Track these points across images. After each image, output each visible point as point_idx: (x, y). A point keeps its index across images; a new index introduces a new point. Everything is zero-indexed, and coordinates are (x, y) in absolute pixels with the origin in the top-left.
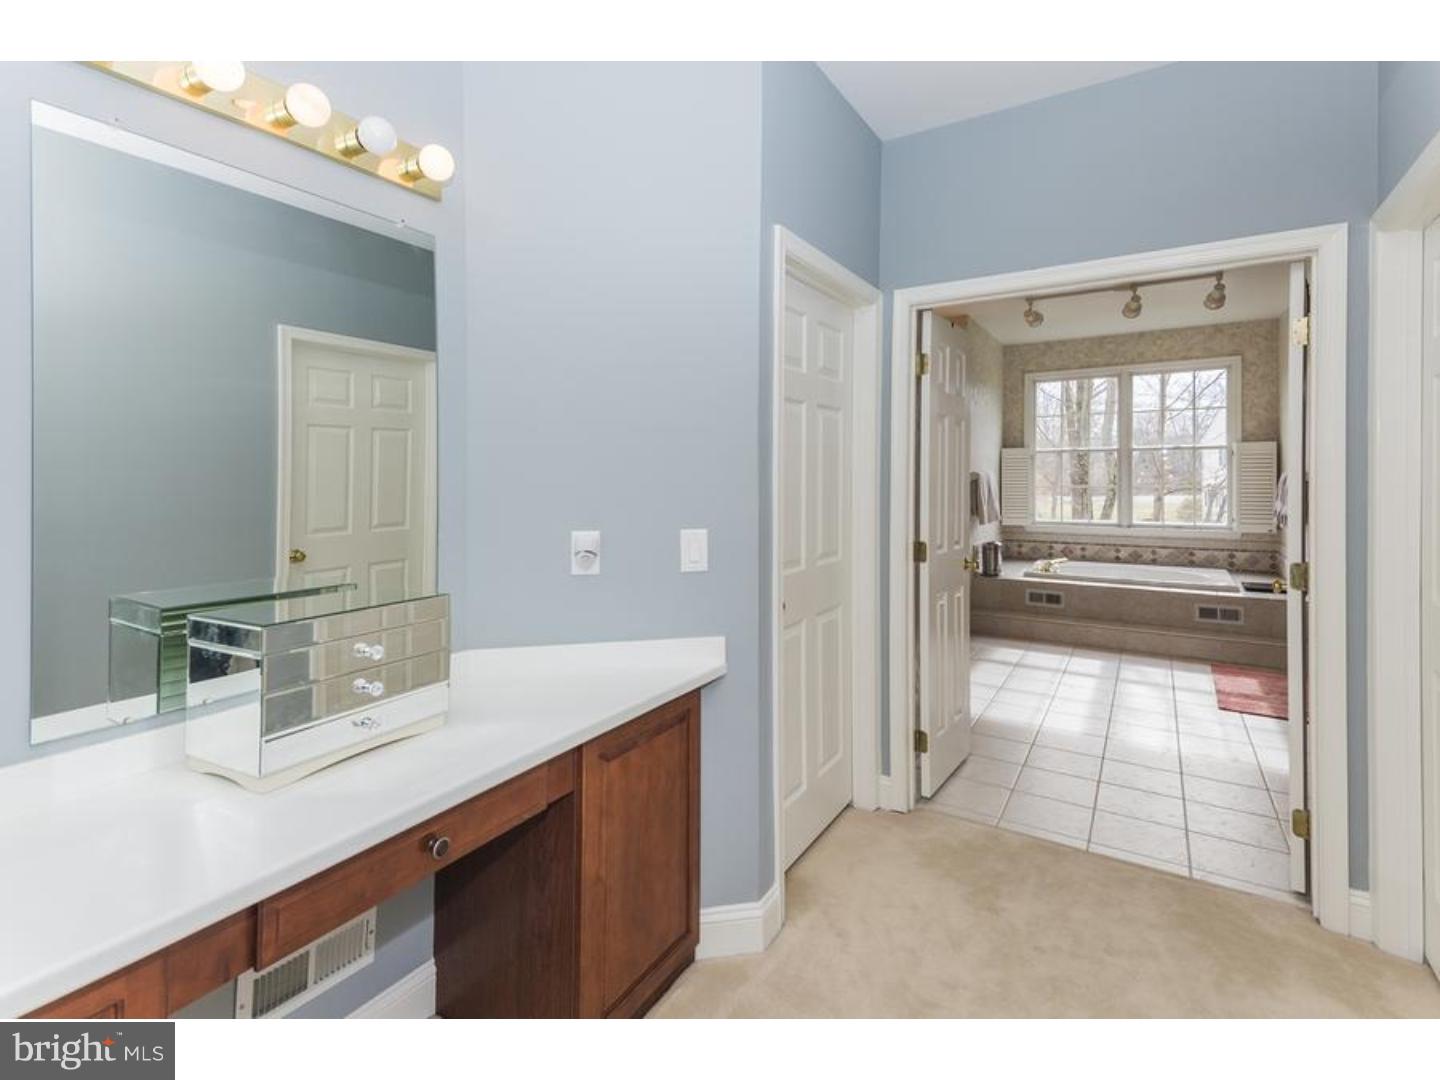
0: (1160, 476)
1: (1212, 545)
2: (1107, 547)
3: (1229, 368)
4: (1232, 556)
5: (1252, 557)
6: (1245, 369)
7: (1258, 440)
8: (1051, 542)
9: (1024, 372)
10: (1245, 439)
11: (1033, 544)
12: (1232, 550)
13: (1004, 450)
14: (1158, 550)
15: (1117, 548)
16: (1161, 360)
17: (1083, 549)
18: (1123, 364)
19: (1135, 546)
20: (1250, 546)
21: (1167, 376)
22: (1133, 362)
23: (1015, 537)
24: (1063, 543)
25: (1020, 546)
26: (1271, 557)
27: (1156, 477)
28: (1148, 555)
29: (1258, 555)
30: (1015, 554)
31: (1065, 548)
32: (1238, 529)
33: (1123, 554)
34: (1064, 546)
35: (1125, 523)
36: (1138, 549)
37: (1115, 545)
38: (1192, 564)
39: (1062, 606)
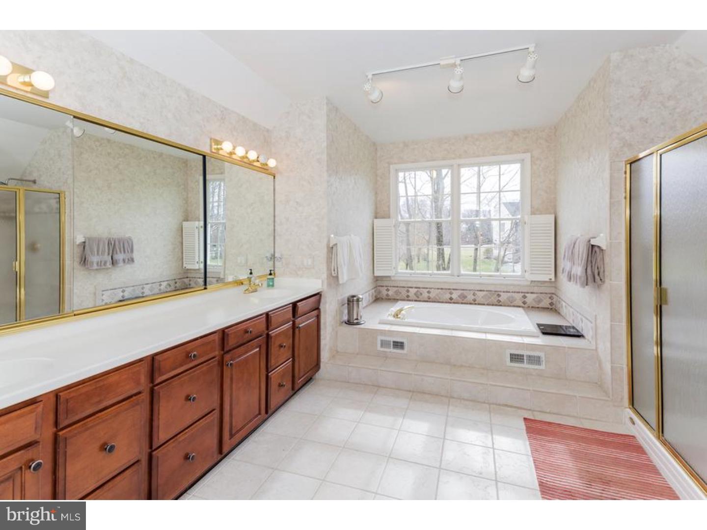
0: (476, 237)
1: (511, 289)
2: (444, 291)
3: (522, 161)
4: (525, 297)
5: (538, 296)
6: (533, 163)
7: (541, 213)
8: (408, 287)
9: (389, 164)
10: (533, 213)
11: (396, 289)
12: (525, 293)
13: (375, 220)
14: (476, 292)
15: (451, 291)
16: (478, 156)
17: (429, 292)
18: (454, 159)
19: (463, 290)
20: (536, 290)
21: (481, 168)
22: (460, 157)
23: (385, 283)
24: (416, 288)
25: (388, 290)
26: (550, 298)
27: (475, 238)
28: (470, 297)
29: (541, 296)
30: (385, 297)
31: (418, 291)
32: (530, 277)
33: (455, 296)
34: (416, 290)
35: (456, 274)
36: (464, 292)
37: (449, 289)
38: (499, 304)
39: (405, 351)
